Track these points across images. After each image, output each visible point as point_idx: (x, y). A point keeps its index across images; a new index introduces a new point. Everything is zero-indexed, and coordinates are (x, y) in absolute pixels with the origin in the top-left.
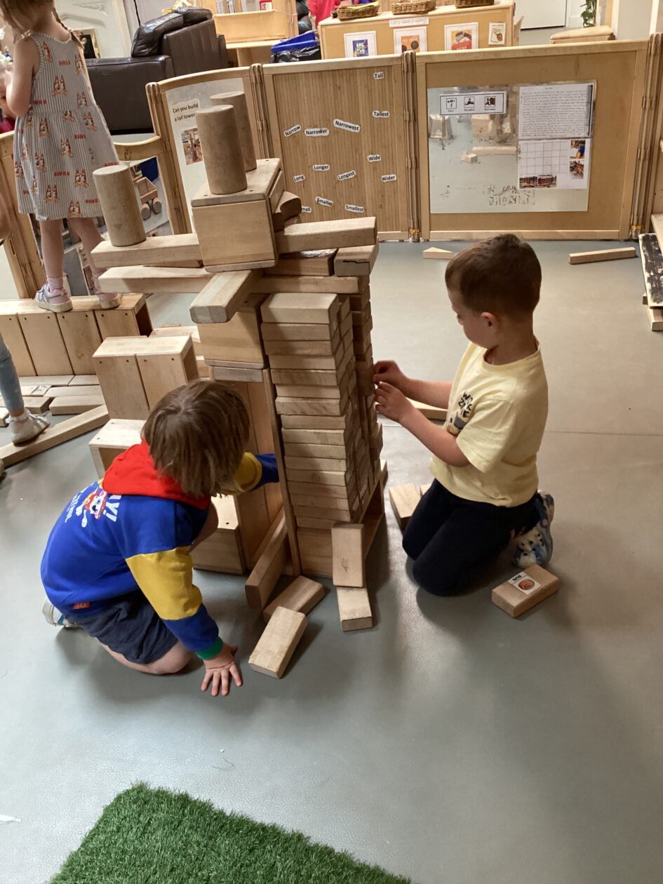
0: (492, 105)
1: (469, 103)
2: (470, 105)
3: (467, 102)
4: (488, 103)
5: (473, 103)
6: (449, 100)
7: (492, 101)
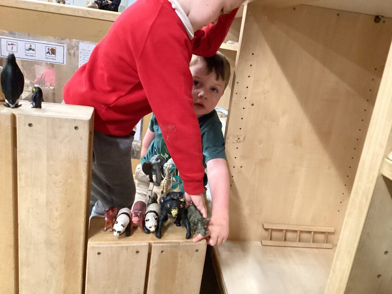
0: (53, 55)
1: (30, 49)
2: (31, 51)
3: (28, 48)
4: (48, 53)
5: (33, 50)
6: (10, 43)
7: (53, 51)
